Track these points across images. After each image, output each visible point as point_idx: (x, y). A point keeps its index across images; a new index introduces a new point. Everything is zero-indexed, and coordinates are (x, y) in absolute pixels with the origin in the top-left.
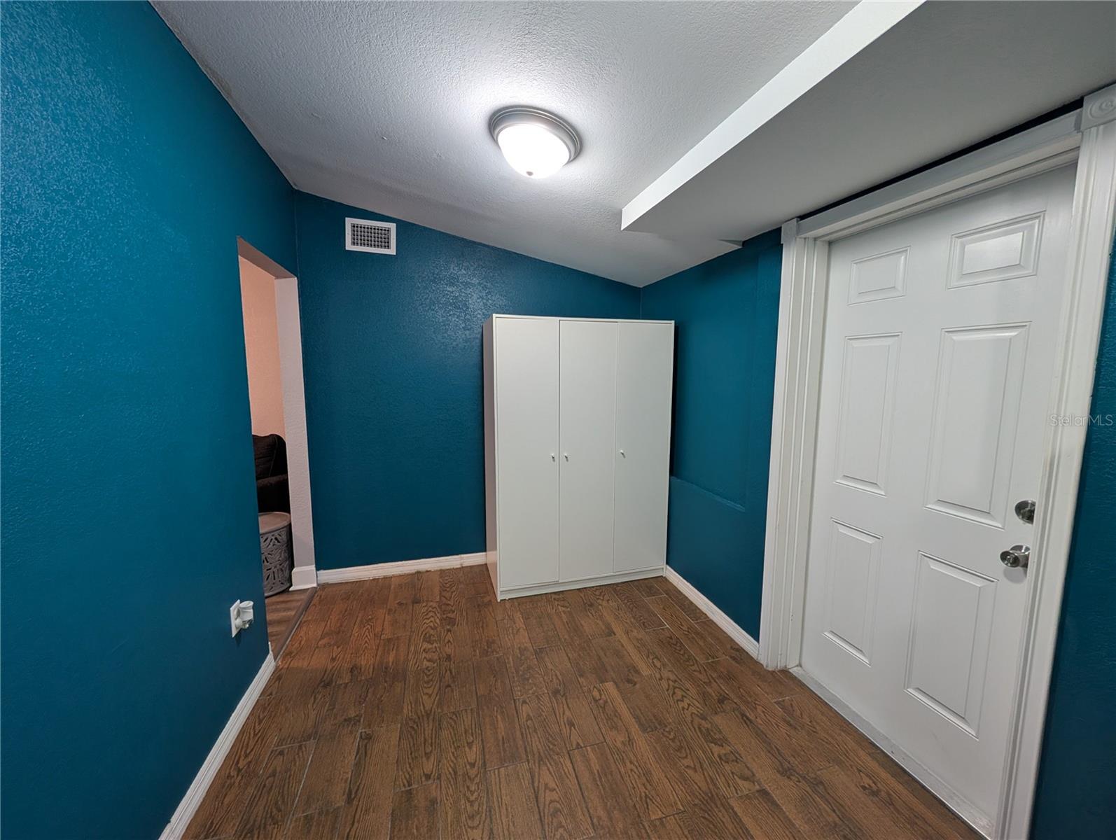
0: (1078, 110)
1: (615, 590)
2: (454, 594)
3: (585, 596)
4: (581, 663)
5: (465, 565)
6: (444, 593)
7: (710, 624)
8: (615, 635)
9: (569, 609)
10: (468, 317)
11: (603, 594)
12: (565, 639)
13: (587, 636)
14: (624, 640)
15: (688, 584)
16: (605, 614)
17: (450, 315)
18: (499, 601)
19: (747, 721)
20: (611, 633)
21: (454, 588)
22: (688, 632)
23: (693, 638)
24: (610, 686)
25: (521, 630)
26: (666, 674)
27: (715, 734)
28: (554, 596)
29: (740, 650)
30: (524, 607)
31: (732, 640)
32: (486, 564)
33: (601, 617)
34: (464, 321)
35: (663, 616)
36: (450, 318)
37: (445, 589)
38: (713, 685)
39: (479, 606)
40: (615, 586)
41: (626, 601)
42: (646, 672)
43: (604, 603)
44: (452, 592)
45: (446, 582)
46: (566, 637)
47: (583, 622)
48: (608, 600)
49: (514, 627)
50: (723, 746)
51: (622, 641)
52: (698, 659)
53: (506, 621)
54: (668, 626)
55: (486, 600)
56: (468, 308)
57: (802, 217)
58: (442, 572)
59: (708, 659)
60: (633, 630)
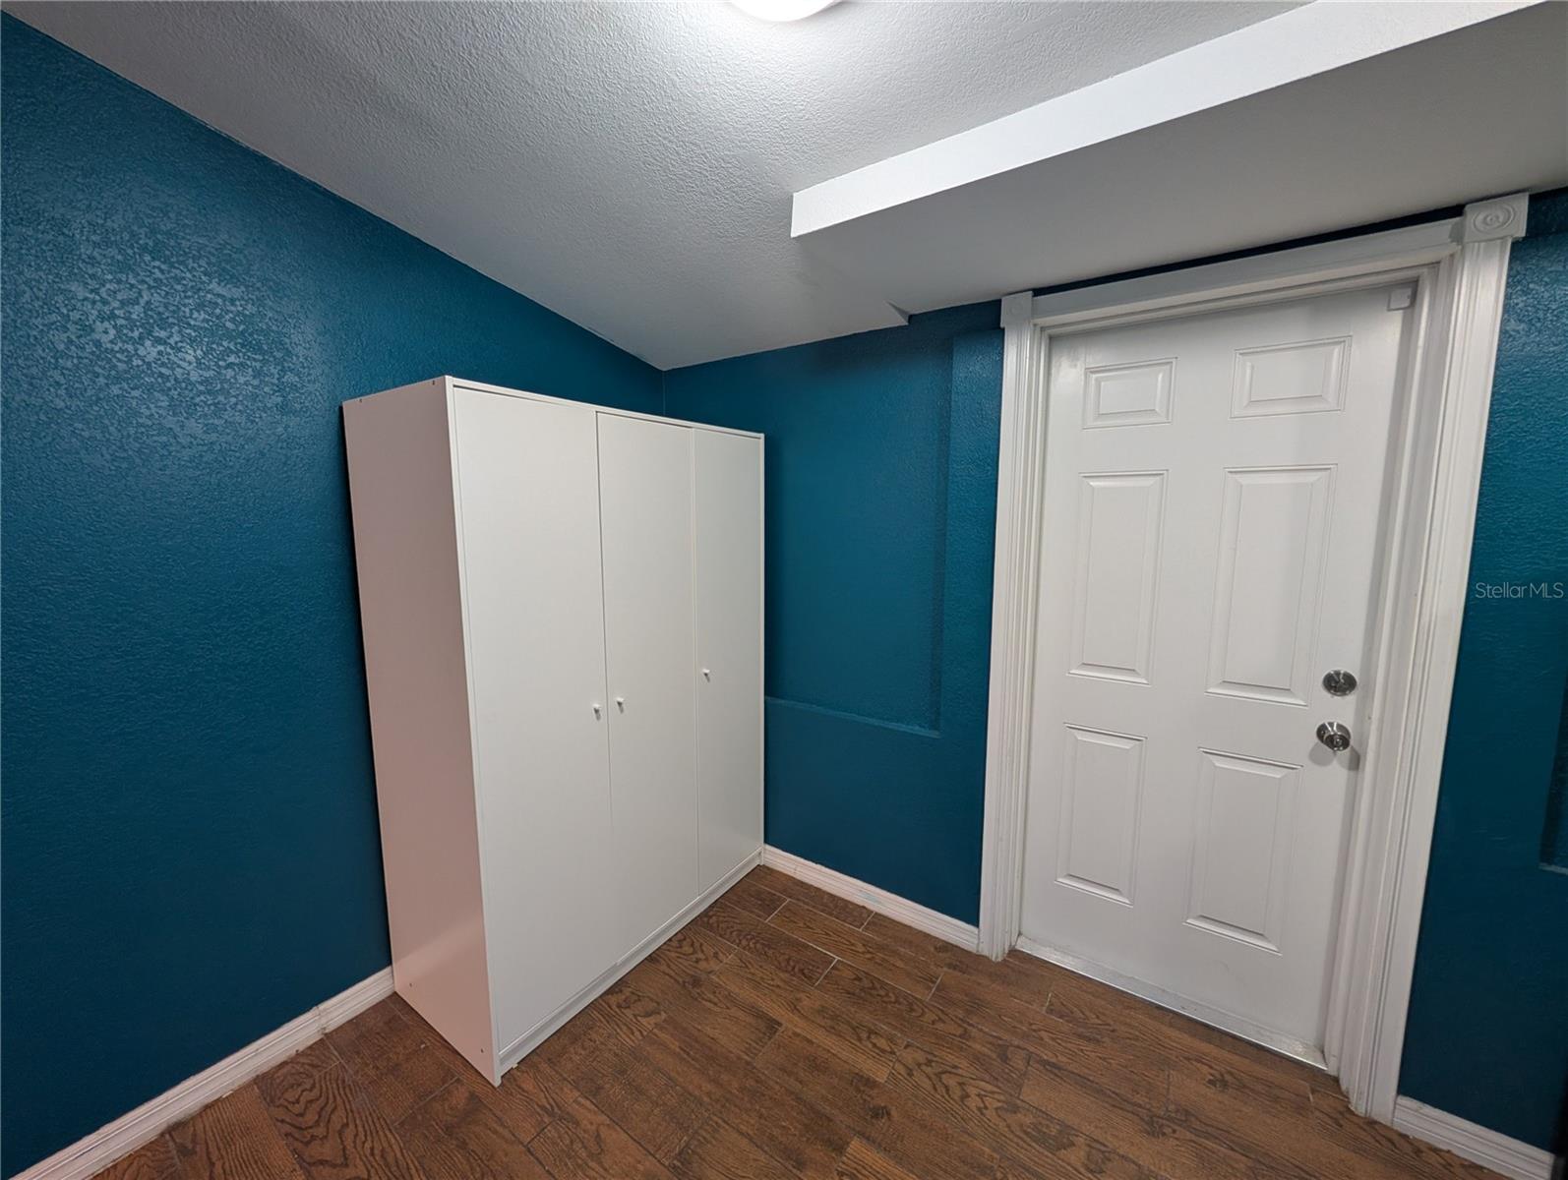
0: (1457, 219)
1: (710, 927)
2: (349, 1132)
3: (669, 966)
4: (776, 1132)
5: (332, 1026)
6: (316, 1150)
7: (880, 922)
8: (780, 1024)
9: (664, 1016)
10: (290, 378)
11: (697, 945)
12: (709, 1094)
13: (739, 1058)
14: (800, 1026)
15: (819, 867)
16: (733, 988)
17: (230, 366)
18: (497, 1082)
19: (1054, 1070)
20: (773, 1025)
21: (337, 1120)
22: (869, 952)
23: (883, 960)
24: (856, 1146)
25: (603, 1129)
26: (910, 1057)
27: (1048, 1126)
28: (613, 1000)
29: (946, 947)
30: (569, 1066)
31: (927, 936)
32: (395, 993)
33: (730, 998)
34: (280, 389)
35: (814, 941)
36: (230, 373)
37: (307, 1135)
38: (973, 1034)
39: (449, 1130)
40: (706, 919)
41: (744, 942)
42: (881, 1076)
43: (714, 965)
44: (340, 1133)
45: (298, 1108)
46: (708, 1087)
47: (709, 1030)
48: (716, 955)
49: (582, 1134)
50: (1074, 1145)
51: (798, 1031)
52: (919, 997)
53: (551, 1132)
54: (837, 958)
55: (460, 1097)
56: (289, 353)
57: (1038, 292)
58: (265, 1083)
59: (930, 988)
60: (798, 996)
